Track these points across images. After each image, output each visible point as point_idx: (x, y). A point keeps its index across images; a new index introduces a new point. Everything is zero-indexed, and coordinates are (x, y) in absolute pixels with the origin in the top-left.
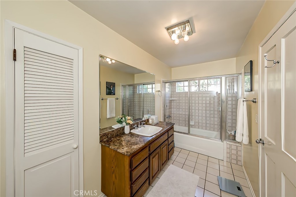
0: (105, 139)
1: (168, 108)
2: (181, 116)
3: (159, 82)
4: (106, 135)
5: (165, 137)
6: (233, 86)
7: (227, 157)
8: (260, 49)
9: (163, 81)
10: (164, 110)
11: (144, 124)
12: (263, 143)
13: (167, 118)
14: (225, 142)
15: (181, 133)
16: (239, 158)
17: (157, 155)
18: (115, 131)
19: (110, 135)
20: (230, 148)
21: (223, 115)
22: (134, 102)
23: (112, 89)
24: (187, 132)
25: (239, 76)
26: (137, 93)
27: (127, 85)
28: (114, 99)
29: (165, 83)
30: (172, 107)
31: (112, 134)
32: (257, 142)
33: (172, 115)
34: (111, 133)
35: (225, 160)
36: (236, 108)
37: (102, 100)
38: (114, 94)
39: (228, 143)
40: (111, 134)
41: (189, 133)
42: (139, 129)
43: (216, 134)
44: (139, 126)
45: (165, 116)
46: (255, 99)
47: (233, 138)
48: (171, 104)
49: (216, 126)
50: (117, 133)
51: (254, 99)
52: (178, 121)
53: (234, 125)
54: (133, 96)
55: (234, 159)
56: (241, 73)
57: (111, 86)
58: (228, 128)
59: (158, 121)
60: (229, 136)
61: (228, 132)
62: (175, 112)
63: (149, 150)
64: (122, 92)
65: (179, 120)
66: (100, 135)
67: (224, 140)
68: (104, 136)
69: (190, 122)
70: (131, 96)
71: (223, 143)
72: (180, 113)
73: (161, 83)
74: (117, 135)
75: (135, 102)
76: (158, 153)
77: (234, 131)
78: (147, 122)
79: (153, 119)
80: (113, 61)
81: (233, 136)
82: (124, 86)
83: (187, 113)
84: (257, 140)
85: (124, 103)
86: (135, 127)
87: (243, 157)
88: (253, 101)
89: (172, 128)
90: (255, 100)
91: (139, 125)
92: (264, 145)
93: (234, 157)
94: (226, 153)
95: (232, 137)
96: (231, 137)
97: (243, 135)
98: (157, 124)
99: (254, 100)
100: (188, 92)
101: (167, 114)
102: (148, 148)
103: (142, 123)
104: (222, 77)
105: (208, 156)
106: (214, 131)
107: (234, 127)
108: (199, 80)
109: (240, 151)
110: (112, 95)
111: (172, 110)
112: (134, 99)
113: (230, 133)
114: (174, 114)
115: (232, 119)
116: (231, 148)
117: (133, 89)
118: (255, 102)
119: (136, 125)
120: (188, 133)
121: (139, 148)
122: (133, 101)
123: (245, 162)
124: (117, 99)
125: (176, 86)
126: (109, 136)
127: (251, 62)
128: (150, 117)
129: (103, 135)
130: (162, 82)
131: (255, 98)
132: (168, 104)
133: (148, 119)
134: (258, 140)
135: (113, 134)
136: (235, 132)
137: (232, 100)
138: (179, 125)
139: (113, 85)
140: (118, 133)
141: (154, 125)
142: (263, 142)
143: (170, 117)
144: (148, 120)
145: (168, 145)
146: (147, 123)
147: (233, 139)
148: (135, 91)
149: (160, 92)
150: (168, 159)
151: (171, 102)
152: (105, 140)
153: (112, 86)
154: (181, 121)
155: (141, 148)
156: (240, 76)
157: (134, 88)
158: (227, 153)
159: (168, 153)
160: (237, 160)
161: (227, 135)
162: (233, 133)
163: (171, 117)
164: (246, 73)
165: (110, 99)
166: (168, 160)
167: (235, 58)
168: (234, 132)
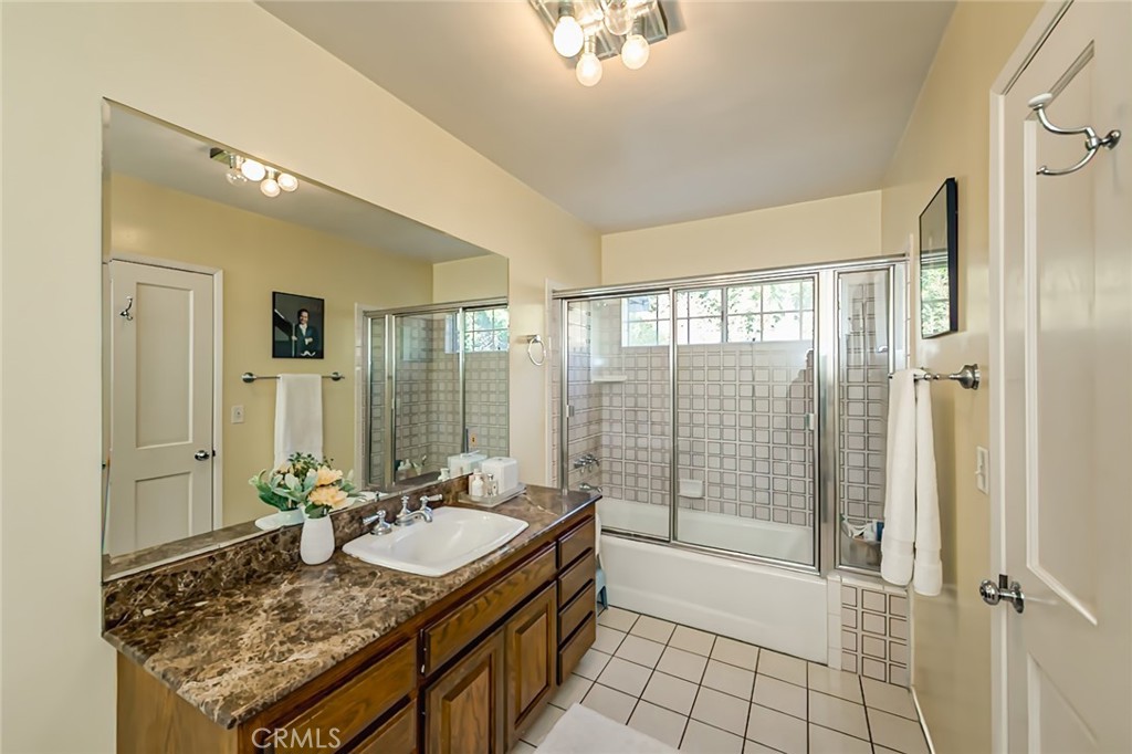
0: (143, 607)
1: (580, 418)
2: (642, 455)
3: (535, 294)
4: (159, 584)
5: (543, 566)
6: (872, 316)
7: (845, 651)
8: (999, 103)
9: (554, 292)
10: (563, 430)
11: (432, 505)
12: (1019, 603)
13: (576, 466)
14: (834, 578)
15: (637, 537)
16: (897, 653)
17: (485, 674)
18: (230, 555)
19: (187, 577)
20: (856, 606)
21: (826, 451)
22: (428, 392)
23: (303, 327)
24: (665, 534)
25: (897, 265)
26: (443, 350)
27: (388, 311)
28: (320, 377)
29: (565, 302)
30: (605, 415)
31: (208, 575)
32: (985, 594)
33: (605, 452)
34: (199, 569)
35: (836, 661)
36: (884, 418)
37: (246, 381)
38: (320, 355)
39: (846, 580)
40: (195, 574)
41: (675, 539)
42: (401, 533)
43: (796, 536)
44: (402, 516)
45: (563, 457)
46: (973, 368)
47: (868, 555)
48: (600, 401)
49: (798, 502)
50: (248, 562)
51: (967, 367)
52: (631, 481)
53: (874, 495)
54: (424, 366)
55: (876, 659)
56: (904, 255)
57: (300, 314)
58: (850, 510)
59: (520, 484)
60: (853, 548)
61: (850, 527)
62: (617, 441)
63: (422, 658)
64: (364, 346)
65: (637, 476)
66: (104, 584)
67: (828, 570)
68: (140, 587)
69: (681, 486)
70: (415, 366)
71: (823, 583)
72: (642, 442)
73: (543, 303)
74: (249, 577)
75: (438, 391)
76: (489, 662)
77: (875, 521)
78: (456, 494)
79: (491, 473)
80: (288, 182)
81: (869, 544)
82: (376, 317)
83: (668, 445)
84: (989, 583)
85: (376, 400)
86: (377, 521)
87: (916, 649)
88: (964, 381)
89: (585, 518)
90: (973, 373)
91: (404, 510)
92: (1020, 611)
93: (874, 647)
94: (840, 630)
95: (866, 549)
96: (863, 553)
97: (915, 549)
98: (514, 499)
99: (970, 375)
100: (668, 347)
101: (578, 448)
102: (411, 646)
103: (424, 499)
104: (822, 273)
105: (761, 647)
106: (789, 521)
107: (874, 504)
108: (724, 288)
109: (903, 619)
110: (307, 357)
111: (605, 427)
112: (429, 382)
113: (857, 533)
114: (611, 448)
115: (867, 469)
116: (860, 610)
117: (423, 334)
118: (975, 384)
119: (382, 513)
120: (671, 540)
121: (331, 663)
122: (423, 387)
123: (921, 671)
124: (336, 379)
125: (624, 318)
126: (181, 588)
127: (952, 185)
128: (475, 465)
129: (130, 583)
130: (548, 296)
131: (972, 364)
132: (581, 404)
133: (467, 477)
134: (993, 585)
135: (216, 574)
136: (880, 526)
137: (866, 379)
138: (636, 500)
139: (316, 308)
140: (254, 565)
141: (495, 510)
142: (1018, 593)
143: (591, 460)
144: (465, 482)
145: (559, 610)
146: (456, 497)
147: (872, 559)
148: (435, 343)
149: (536, 341)
150: (558, 676)
151: (600, 395)
152: (148, 612)
153: (305, 314)
154: (643, 483)
155: (347, 657)
156: (901, 267)
157: (432, 330)
158: (845, 628)
159: (560, 648)
160: (890, 663)
161: (846, 543)
162: (870, 536)
163: (598, 464)
164: (927, 252)
165: (295, 381)
166: (559, 682)
167: (879, 192)
168: (875, 529)
